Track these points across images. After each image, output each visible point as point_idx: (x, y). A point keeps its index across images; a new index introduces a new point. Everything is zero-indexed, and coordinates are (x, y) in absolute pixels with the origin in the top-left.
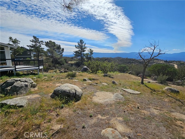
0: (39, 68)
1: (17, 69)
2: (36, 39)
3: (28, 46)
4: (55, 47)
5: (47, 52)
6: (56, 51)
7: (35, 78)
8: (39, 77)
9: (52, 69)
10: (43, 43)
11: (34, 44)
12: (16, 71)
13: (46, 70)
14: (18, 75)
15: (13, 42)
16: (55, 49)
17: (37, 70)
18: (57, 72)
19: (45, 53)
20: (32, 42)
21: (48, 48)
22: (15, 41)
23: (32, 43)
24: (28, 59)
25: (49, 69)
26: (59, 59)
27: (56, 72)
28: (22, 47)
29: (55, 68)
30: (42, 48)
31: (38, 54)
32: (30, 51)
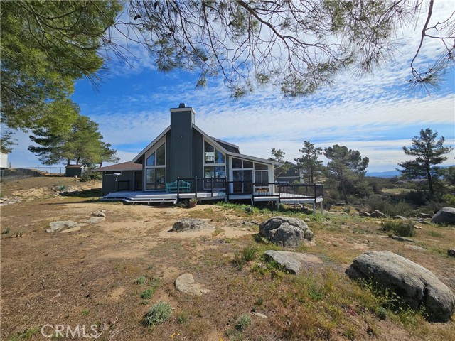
0: (315, 201)
1: (281, 200)
2: (308, 147)
3: (295, 160)
4: (346, 157)
5: (328, 169)
6: (348, 165)
7: (309, 220)
8: (315, 220)
9: (339, 205)
10: (320, 152)
11: (305, 154)
12: (280, 202)
13: (327, 206)
14: (283, 210)
15: (276, 155)
16: (347, 162)
17: (312, 204)
18: (351, 212)
19: (324, 169)
20: (303, 151)
21: (330, 160)
22: (279, 154)
23: (302, 154)
24: (296, 182)
25: (332, 203)
26: (356, 182)
27: (348, 211)
28: (287, 162)
29: (347, 203)
30: (318, 162)
31: (312, 173)
32: (298, 167)
